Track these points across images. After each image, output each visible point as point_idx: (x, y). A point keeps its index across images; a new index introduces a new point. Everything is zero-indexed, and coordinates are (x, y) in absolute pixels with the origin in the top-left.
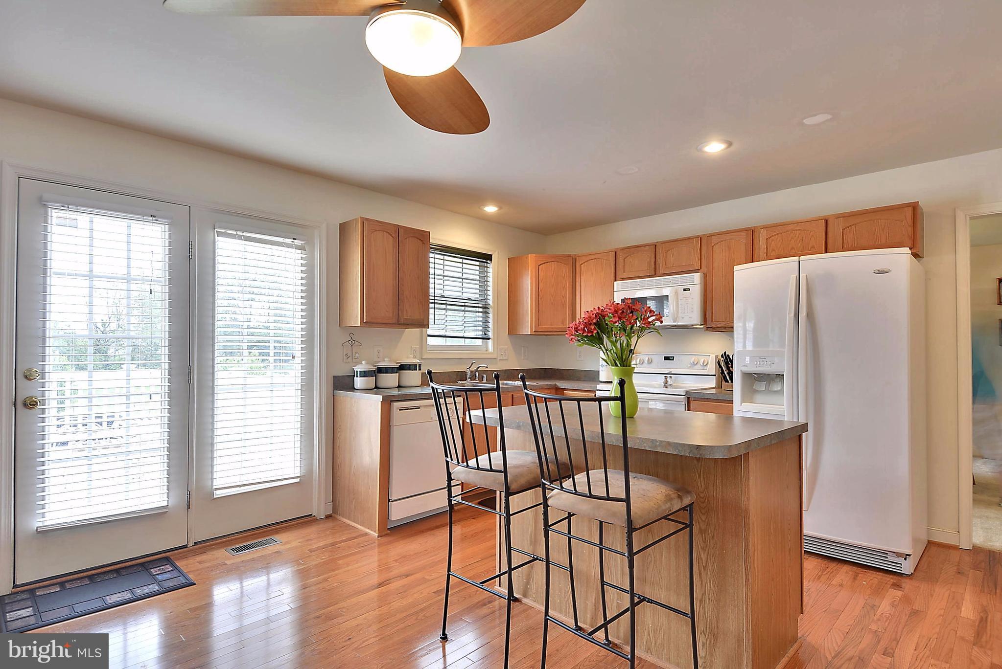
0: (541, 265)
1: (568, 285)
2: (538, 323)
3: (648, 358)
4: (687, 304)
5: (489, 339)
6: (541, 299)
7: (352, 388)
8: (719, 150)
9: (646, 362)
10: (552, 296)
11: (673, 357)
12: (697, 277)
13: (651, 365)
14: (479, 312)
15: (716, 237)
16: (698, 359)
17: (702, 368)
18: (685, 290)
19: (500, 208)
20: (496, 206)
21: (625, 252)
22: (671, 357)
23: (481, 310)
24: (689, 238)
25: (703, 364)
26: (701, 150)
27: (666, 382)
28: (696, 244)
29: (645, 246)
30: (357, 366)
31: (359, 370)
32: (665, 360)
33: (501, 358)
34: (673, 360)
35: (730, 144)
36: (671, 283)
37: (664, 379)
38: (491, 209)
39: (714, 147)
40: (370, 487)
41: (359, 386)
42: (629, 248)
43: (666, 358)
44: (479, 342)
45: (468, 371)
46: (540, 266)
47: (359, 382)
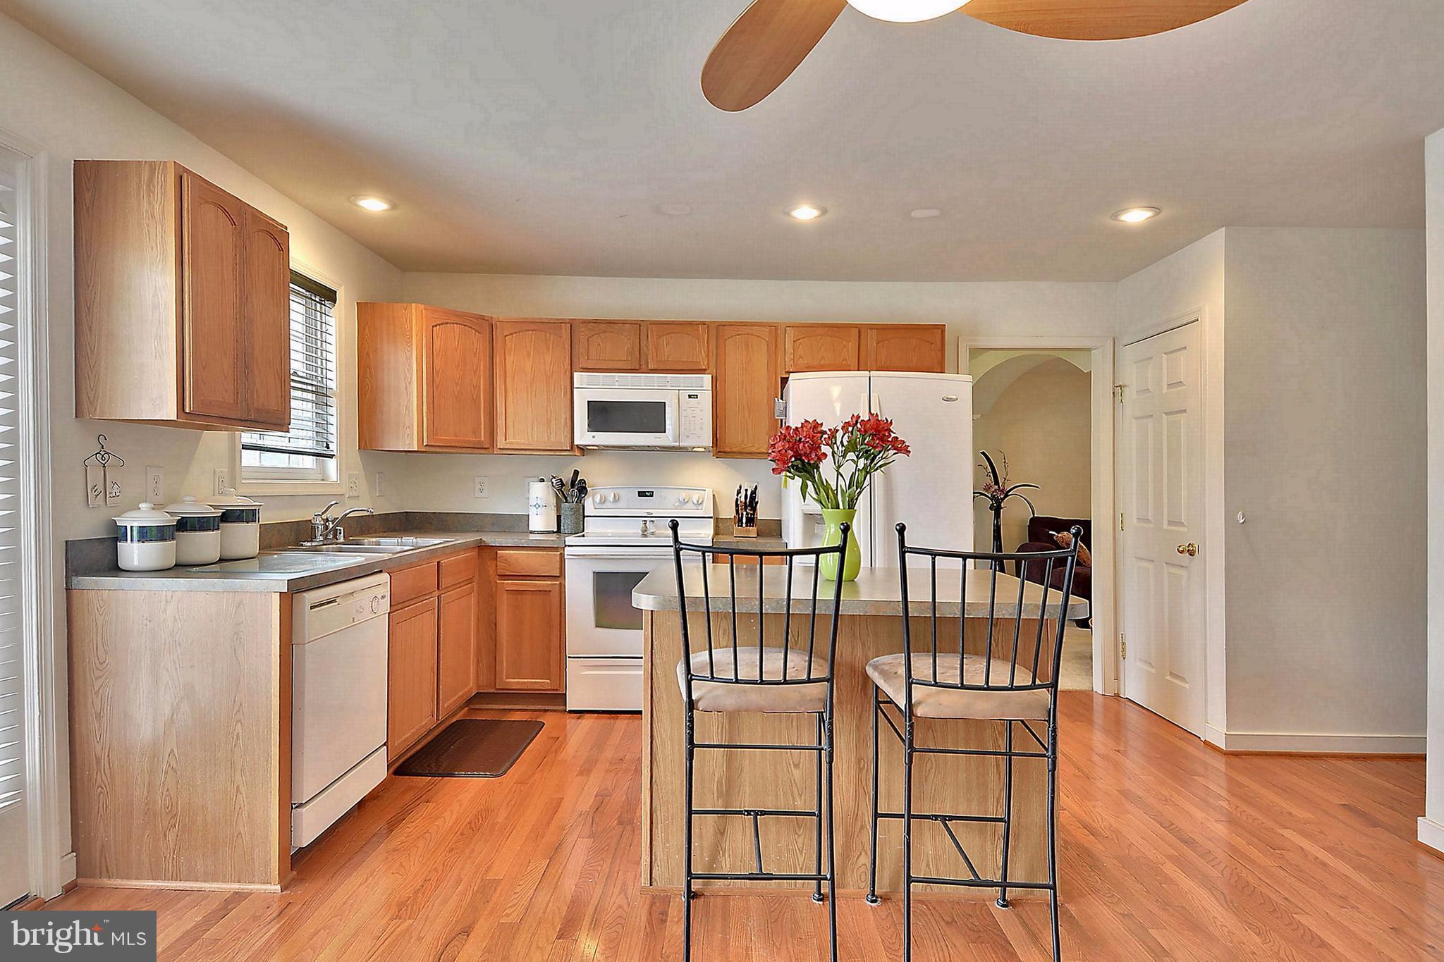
0: (436, 326)
1: (483, 366)
2: (433, 430)
3: (614, 494)
4: (694, 417)
5: (331, 456)
6: (437, 387)
7: (115, 569)
8: (808, 219)
9: (611, 498)
10: (457, 384)
11: (653, 492)
12: (707, 379)
13: (620, 505)
14: (308, 401)
15: (730, 328)
16: (689, 495)
17: (695, 508)
18: (690, 396)
19: (394, 207)
20: (386, 200)
21: (589, 327)
22: (648, 492)
23: (310, 396)
24: (691, 323)
25: (698, 502)
26: (788, 214)
27: (645, 530)
28: (702, 332)
29: (624, 323)
30: (125, 515)
31: (136, 524)
32: (639, 496)
33: (351, 495)
34: (652, 496)
35: (824, 211)
36: (668, 384)
37: (642, 524)
38: (373, 205)
39: (805, 213)
40: (242, 789)
41: (136, 563)
42: (596, 322)
43: (641, 494)
44: (309, 462)
45: (319, 521)
46: (435, 328)
47: (134, 553)
